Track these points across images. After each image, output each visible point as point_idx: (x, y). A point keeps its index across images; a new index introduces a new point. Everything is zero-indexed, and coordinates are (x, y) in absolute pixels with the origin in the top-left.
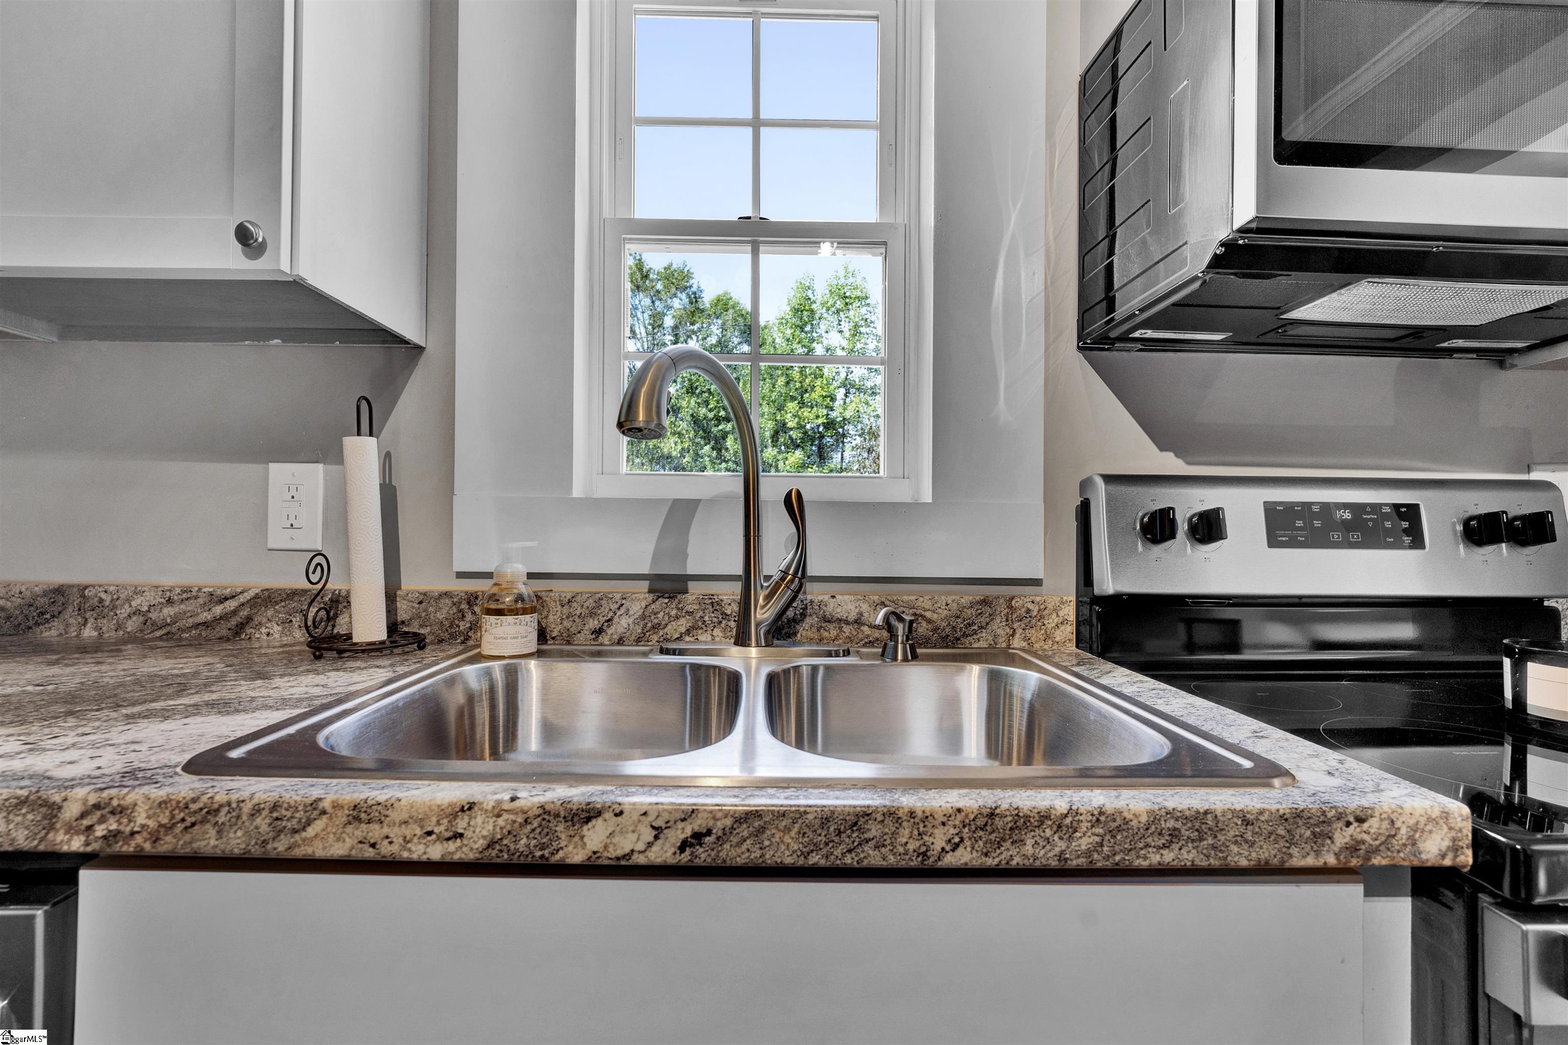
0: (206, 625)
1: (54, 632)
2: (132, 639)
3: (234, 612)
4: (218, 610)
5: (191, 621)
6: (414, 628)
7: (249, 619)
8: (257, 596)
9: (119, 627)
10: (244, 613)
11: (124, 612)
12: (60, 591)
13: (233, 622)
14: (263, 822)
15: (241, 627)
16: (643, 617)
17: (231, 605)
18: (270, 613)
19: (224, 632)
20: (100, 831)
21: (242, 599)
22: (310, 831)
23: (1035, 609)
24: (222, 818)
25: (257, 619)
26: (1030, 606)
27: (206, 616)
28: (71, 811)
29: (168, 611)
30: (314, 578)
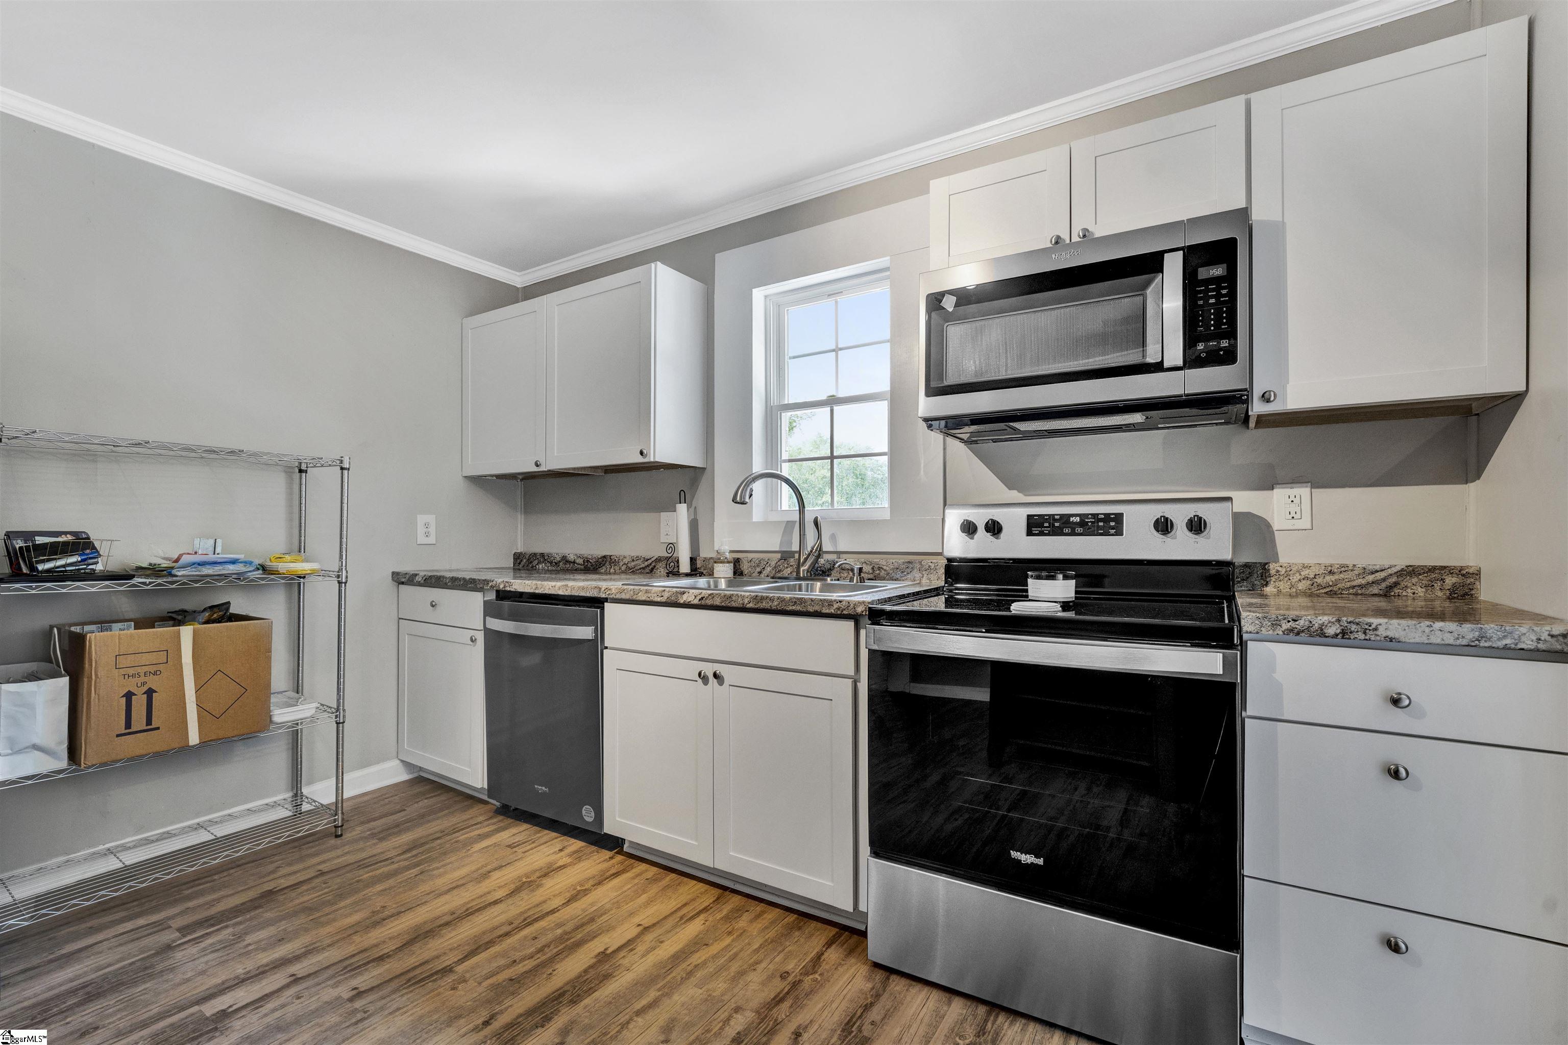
0: (643, 568)
1: (603, 570)
2: (623, 572)
3: (651, 564)
4: (646, 563)
5: (639, 567)
6: (702, 570)
7: (655, 566)
8: (657, 559)
9: (620, 569)
10: (653, 564)
11: (621, 564)
12: (604, 557)
13: (651, 567)
14: (632, 592)
15: (652, 569)
16: (775, 567)
17: (650, 562)
18: (660, 564)
19: (648, 571)
20: (607, 593)
21: (653, 559)
22: (639, 594)
23: (933, 566)
24: (625, 591)
25: (657, 566)
26: (931, 564)
27: (643, 565)
28: (603, 589)
29: (633, 564)
30: (669, 552)
